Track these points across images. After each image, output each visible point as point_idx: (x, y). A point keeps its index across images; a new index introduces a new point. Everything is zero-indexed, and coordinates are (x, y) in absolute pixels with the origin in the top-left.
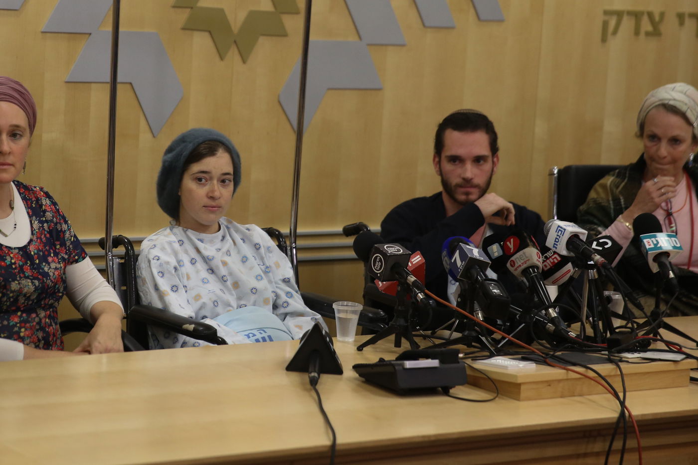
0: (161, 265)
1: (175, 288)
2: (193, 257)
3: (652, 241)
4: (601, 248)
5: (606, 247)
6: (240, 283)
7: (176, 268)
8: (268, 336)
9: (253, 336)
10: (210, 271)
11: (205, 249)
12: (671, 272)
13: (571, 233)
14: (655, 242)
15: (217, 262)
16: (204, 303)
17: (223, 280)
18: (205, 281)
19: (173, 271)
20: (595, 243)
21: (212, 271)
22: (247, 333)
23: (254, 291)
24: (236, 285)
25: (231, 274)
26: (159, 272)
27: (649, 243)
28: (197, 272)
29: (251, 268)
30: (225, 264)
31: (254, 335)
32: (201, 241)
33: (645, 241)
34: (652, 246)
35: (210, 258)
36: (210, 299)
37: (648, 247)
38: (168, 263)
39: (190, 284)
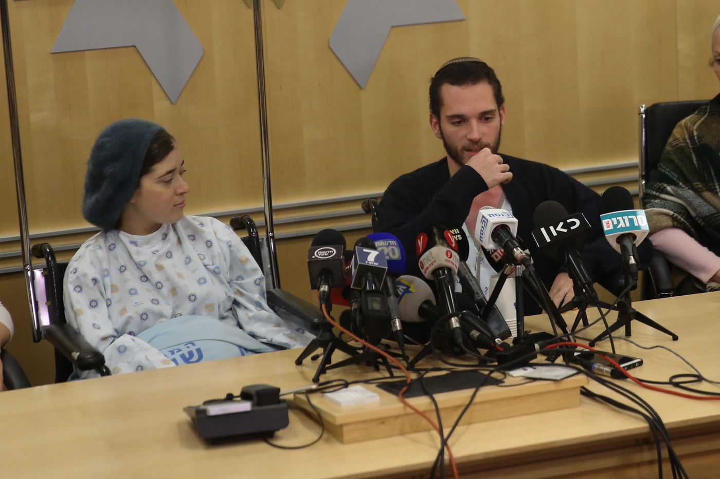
0: (78, 278)
1: (93, 304)
2: (123, 263)
3: (612, 222)
4: (565, 231)
5: (572, 228)
6: (177, 290)
7: (95, 281)
8: (196, 349)
9: (177, 352)
10: (144, 279)
11: (138, 253)
12: (632, 257)
13: (494, 224)
14: (615, 223)
15: (150, 268)
16: (130, 318)
17: (158, 286)
18: (133, 292)
19: (91, 284)
20: (561, 224)
21: (145, 278)
22: (171, 349)
23: (193, 298)
24: (174, 291)
25: (168, 279)
26: (77, 287)
27: (608, 223)
28: (125, 281)
29: (194, 271)
30: (160, 268)
31: (179, 350)
32: (135, 243)
33: (604, 222)
34: (611, 227)
35: (141, 263)
36: (137, 312)
37: (606, 229)
38: (85, 275)
39: (115, 297)
